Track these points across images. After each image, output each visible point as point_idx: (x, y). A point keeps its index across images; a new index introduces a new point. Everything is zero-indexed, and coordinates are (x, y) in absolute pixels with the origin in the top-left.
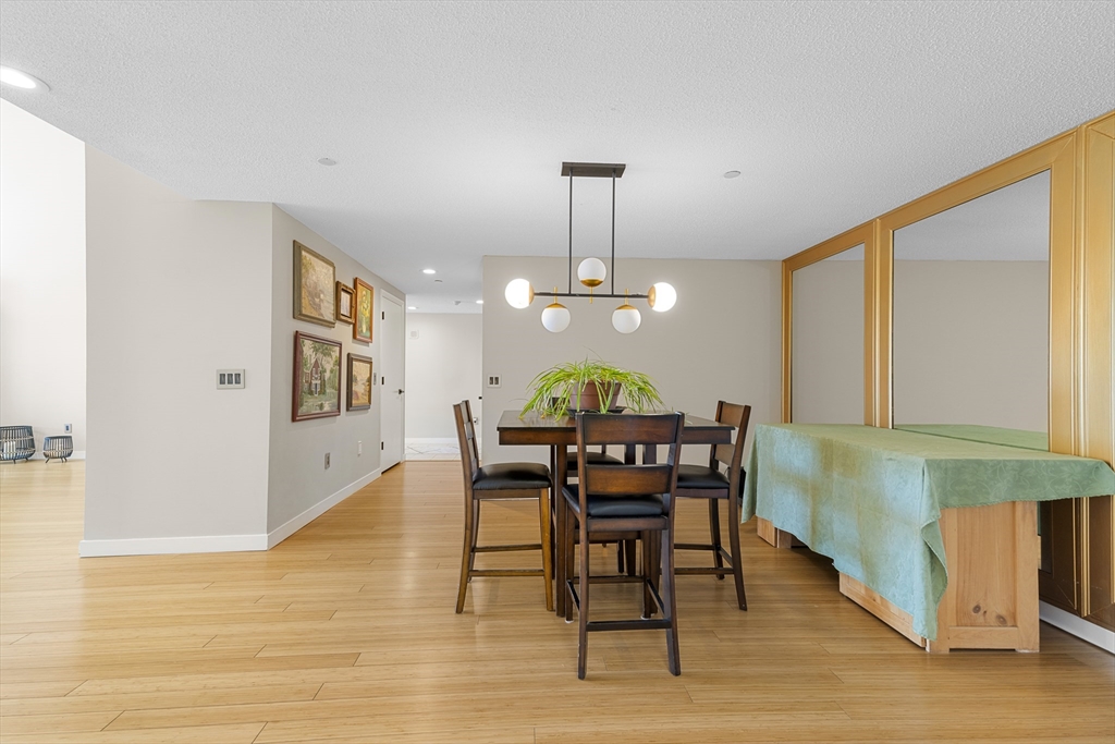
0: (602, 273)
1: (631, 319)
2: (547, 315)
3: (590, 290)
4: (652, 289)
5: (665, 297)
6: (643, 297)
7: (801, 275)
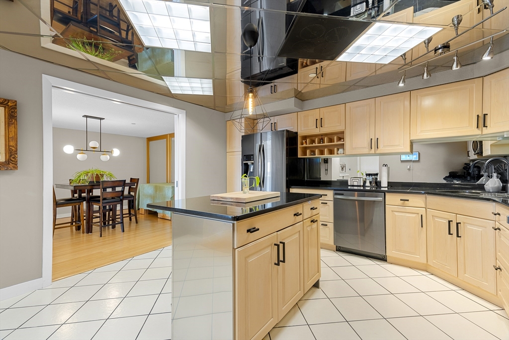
0: (97, 145)
1: (107, 158)
2: (79, 156)
3: (94, 150)
4: (112, 150)
5: (116, 152)
6: (109, 152)
7: (151, 143)
